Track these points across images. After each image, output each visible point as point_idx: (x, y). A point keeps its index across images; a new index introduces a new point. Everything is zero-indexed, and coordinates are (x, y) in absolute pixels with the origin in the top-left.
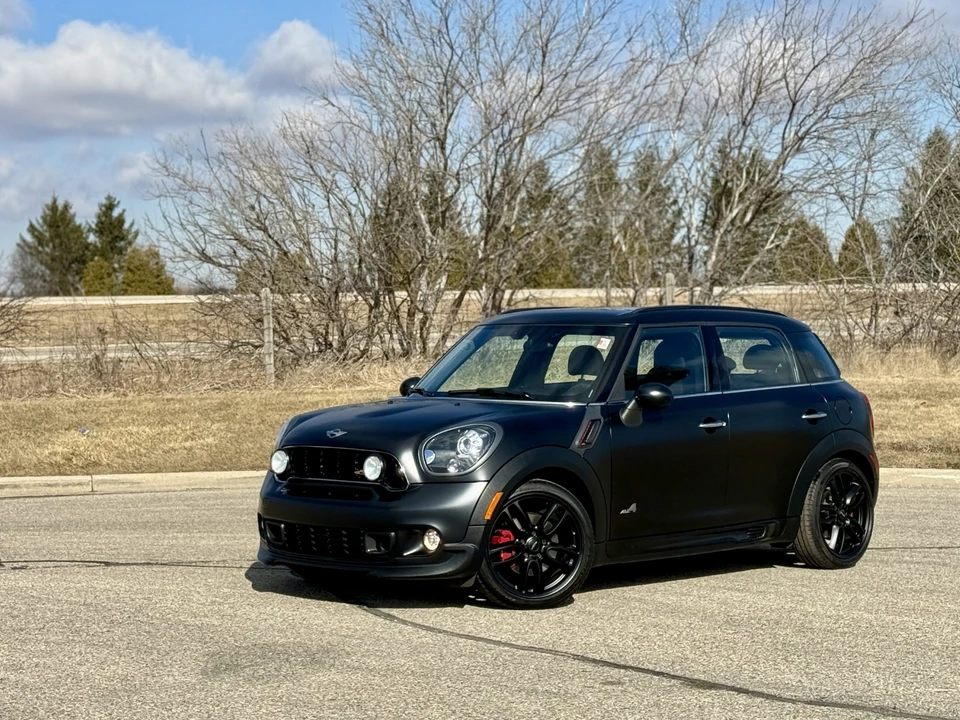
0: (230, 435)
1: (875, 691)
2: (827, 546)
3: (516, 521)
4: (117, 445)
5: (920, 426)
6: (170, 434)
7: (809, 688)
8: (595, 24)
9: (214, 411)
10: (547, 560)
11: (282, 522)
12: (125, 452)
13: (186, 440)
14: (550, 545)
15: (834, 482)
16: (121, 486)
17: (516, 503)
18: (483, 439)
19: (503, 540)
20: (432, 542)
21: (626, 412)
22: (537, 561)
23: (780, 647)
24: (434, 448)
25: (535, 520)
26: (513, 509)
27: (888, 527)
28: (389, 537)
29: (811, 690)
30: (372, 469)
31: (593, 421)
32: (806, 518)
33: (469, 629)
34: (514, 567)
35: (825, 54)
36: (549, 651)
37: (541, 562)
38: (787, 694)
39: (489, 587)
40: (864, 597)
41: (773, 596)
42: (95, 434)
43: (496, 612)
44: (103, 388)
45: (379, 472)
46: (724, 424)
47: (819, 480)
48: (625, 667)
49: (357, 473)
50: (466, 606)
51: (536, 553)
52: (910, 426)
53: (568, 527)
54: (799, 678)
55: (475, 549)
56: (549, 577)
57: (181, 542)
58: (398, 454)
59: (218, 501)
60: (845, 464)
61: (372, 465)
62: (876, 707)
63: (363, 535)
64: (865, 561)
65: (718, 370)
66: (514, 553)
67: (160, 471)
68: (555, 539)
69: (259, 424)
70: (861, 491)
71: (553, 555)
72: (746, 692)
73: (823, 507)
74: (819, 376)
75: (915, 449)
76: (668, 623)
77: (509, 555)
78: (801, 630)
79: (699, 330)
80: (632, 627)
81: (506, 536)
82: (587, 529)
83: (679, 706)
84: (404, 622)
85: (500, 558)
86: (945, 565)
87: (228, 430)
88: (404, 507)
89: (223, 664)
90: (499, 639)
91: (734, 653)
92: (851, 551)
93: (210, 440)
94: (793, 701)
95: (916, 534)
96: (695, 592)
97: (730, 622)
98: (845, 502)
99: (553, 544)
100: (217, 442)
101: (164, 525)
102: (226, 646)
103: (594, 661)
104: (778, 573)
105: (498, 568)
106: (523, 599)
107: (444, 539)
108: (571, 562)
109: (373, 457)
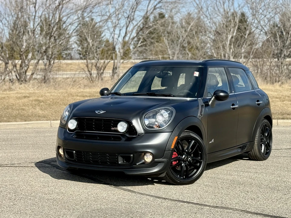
11: (74, 151)
15: (263, 128)
18: (168, 114)
21: (211, 101)
24: (148, 118)
28: (130, 157)
30: (122, 127)
31: (202, 106)
32: (256, 142)
34: (177, 167)
37: (188, 165)
45: (125, 129)
47: (260, 127)
49: (113, 129)
51: (186, 162)
55: (167, 161)
56: (190, 171)
58: (132, 121)
65: (232, 85)
66: (177, 161)
70: (269, 131)
77: (176, 163)
79: (224, 69)
81: (175, 155)
82: (205, 151)
85: (172, 164)
92: (267, 153)
98: (266, 135)
99: (192, 157)
105: (172, 168)
106: (182, 181)
107: (154, 157)
108: (198, 164)
109: (121, 122)
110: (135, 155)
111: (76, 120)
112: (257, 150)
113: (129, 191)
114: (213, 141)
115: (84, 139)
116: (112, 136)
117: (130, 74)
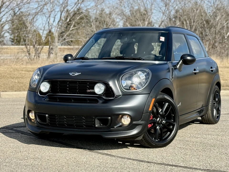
10: (164, 127)
11: (47, 114)
15: (215, 93)
18: (145, 76)
20: (126, 121)
21: (179, 65)
22: (161, 127)
24: (125, 80)
28: (108, 119)
30: (99, 89)
31: (172, 69)
34: (152, 130)
45: (103, 91)
49: (89, 91)
51: (160, 124)
55: (145, 123)
61: (99, 87)
63: (95, 119)
66: (152, 124)
107: (132, 119)
108: (171, 127)
109: (98, 84)
110: (113, 117)
111: (49, 82)
112: (211, 114)
113: (107, 155)
114: (180, 104)
115: (57, 102)
116: (88, 99)
117: (94, 40)
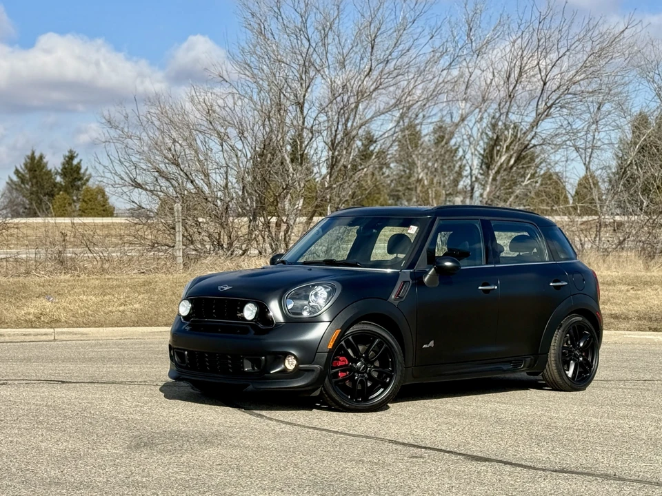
0: (151, 302)
1: (601, 464)
2: (566, 375)
3: (350, 351)
4: (72, 308)
5: (630, 303)
6: (109, 302)
7: (556, 462)
8: (408, 27)
9: (140, 287)
10: (371, 378)
11: (186, 350)
12: (78, 313)
13: (120, 305)
14: (374, 368)
15: (572, 331)
16: (74, 336)
17: (350, 338)
18: (328, 292)
19: (340, 364)
20: (290, 364)
21: (428, 276)
22: (364, 379)
23: (534, 437)
24: (293, 298)
25: (363, 349)
26: (347, 342)
27: (608, 367)
28: (260, 360)
29: (556, 463)
30: (250, 312)
31: (405, 282)
32: (552, 355)
33: (316, 423)
34: (348, 383)
35: (566, 50)
36: (373, 438)
37: (367, 379)
38: (540, 466)
39: (330, 396)
40: (592, 409)
41: (528, 407)
42: (57, 300)
43: (335, 414)
44: (63, 271)
45: (254, 315)
46: (496, 287)
47: (562, 329)
48: (425, 448)
49: (239, 315)
50: (314, 410)
51: (363, 373)
52: (623, 303)
53: (386, 357)
54: (547, 456)
55: (321, 369)
56: (373, 390)
57: (115, 369)
58: (268, 302)
59: (142, 346)
60: (579, 318)
61: (249, 309)
62: (602, 474)
63: (243, 359)
64: (593, 387)
65: (493, 252)
66: (348, 373)
67: (102, 326)
68: (377, 364)
69: (172, 295)
70: (590, 338)
71: (375, 375)
72: (511, 464)
73: (564, 348)
74: (562, 257)
75: (627, 318)
76: (455, 422)
77: (345, 374)
78: (549, 427)
79: (479, 222)
80: (430, 423)
81: (343, 361)
82: (399, 358)
83: (463, 472)
84: (271, 419)
85: (338, 376)
86: (648, 390)
87: (150, 299)
88: (271, 339)
89: (143, 442)
90: (337, 430)
91: (502, 440)
92: (582, 379)
93: (137, 306)
94: (544, 470)
95: (628, 372)
96: (474, 404)
97: (499, 421)
98: (579, 345)
99: (375, 367)
100: (142, 307)
101: (103, 360)
102: (145, 432)
103: (404, 444)
104: (532, 393)
105: (336, 383)
106: (354, 405)
107: (299, 362)
108: (388, 380)
109: (250, 304)
110: (269, 357)
111: (191, 301)
112: (555, 371)
116: (238, 327)
